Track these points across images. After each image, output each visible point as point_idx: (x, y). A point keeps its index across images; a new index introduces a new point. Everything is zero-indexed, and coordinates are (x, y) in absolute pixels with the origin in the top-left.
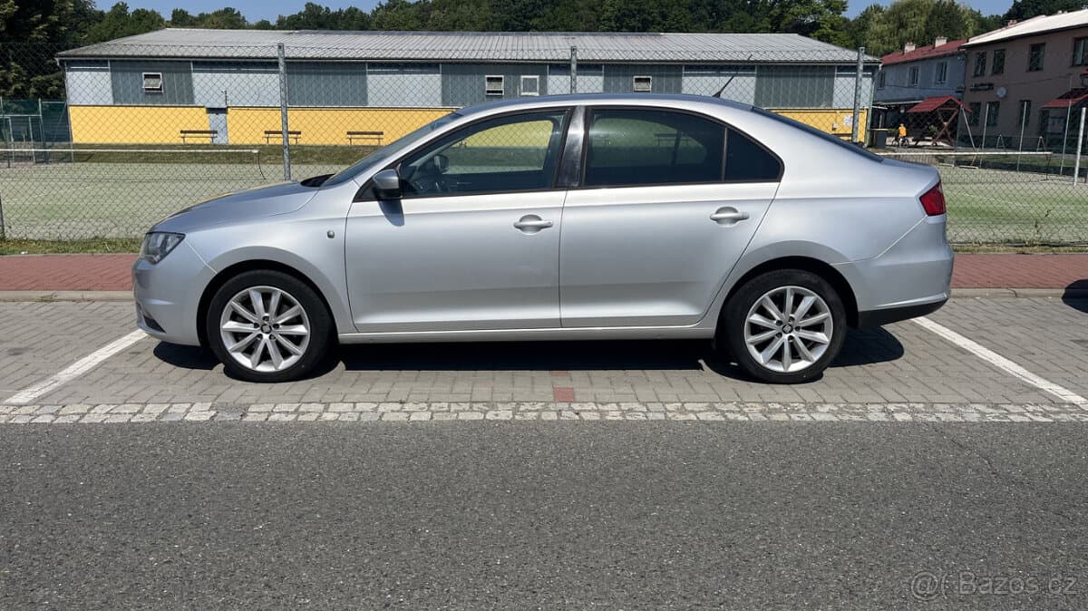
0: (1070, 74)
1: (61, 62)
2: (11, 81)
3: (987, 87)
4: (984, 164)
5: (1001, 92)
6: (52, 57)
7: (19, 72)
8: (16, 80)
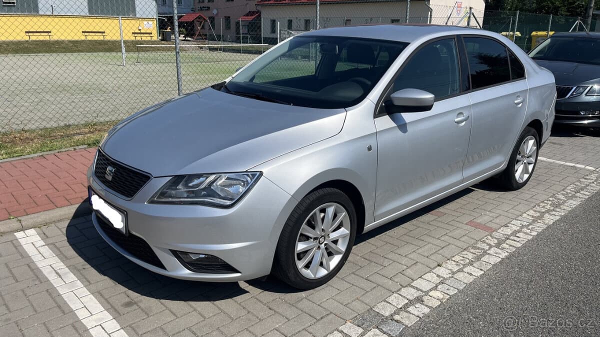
0: (247, 4)
3: (206, 9)
4: (225, 50)
5: (215, 12)
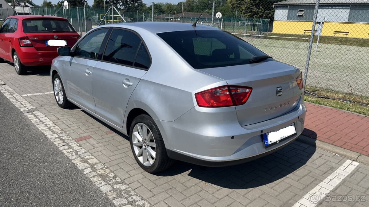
1: (275, 7)
2: (259, 12)
6: (272, 4)
7: (262, 10)
8: (261, 12)
